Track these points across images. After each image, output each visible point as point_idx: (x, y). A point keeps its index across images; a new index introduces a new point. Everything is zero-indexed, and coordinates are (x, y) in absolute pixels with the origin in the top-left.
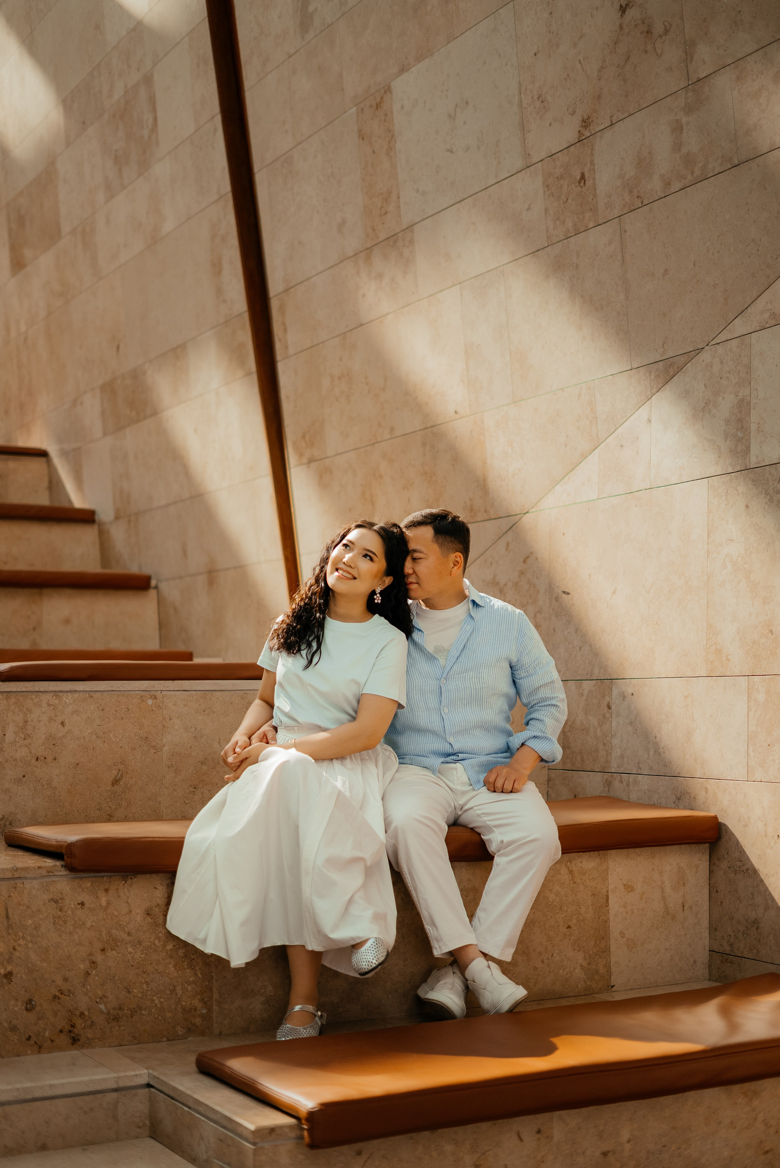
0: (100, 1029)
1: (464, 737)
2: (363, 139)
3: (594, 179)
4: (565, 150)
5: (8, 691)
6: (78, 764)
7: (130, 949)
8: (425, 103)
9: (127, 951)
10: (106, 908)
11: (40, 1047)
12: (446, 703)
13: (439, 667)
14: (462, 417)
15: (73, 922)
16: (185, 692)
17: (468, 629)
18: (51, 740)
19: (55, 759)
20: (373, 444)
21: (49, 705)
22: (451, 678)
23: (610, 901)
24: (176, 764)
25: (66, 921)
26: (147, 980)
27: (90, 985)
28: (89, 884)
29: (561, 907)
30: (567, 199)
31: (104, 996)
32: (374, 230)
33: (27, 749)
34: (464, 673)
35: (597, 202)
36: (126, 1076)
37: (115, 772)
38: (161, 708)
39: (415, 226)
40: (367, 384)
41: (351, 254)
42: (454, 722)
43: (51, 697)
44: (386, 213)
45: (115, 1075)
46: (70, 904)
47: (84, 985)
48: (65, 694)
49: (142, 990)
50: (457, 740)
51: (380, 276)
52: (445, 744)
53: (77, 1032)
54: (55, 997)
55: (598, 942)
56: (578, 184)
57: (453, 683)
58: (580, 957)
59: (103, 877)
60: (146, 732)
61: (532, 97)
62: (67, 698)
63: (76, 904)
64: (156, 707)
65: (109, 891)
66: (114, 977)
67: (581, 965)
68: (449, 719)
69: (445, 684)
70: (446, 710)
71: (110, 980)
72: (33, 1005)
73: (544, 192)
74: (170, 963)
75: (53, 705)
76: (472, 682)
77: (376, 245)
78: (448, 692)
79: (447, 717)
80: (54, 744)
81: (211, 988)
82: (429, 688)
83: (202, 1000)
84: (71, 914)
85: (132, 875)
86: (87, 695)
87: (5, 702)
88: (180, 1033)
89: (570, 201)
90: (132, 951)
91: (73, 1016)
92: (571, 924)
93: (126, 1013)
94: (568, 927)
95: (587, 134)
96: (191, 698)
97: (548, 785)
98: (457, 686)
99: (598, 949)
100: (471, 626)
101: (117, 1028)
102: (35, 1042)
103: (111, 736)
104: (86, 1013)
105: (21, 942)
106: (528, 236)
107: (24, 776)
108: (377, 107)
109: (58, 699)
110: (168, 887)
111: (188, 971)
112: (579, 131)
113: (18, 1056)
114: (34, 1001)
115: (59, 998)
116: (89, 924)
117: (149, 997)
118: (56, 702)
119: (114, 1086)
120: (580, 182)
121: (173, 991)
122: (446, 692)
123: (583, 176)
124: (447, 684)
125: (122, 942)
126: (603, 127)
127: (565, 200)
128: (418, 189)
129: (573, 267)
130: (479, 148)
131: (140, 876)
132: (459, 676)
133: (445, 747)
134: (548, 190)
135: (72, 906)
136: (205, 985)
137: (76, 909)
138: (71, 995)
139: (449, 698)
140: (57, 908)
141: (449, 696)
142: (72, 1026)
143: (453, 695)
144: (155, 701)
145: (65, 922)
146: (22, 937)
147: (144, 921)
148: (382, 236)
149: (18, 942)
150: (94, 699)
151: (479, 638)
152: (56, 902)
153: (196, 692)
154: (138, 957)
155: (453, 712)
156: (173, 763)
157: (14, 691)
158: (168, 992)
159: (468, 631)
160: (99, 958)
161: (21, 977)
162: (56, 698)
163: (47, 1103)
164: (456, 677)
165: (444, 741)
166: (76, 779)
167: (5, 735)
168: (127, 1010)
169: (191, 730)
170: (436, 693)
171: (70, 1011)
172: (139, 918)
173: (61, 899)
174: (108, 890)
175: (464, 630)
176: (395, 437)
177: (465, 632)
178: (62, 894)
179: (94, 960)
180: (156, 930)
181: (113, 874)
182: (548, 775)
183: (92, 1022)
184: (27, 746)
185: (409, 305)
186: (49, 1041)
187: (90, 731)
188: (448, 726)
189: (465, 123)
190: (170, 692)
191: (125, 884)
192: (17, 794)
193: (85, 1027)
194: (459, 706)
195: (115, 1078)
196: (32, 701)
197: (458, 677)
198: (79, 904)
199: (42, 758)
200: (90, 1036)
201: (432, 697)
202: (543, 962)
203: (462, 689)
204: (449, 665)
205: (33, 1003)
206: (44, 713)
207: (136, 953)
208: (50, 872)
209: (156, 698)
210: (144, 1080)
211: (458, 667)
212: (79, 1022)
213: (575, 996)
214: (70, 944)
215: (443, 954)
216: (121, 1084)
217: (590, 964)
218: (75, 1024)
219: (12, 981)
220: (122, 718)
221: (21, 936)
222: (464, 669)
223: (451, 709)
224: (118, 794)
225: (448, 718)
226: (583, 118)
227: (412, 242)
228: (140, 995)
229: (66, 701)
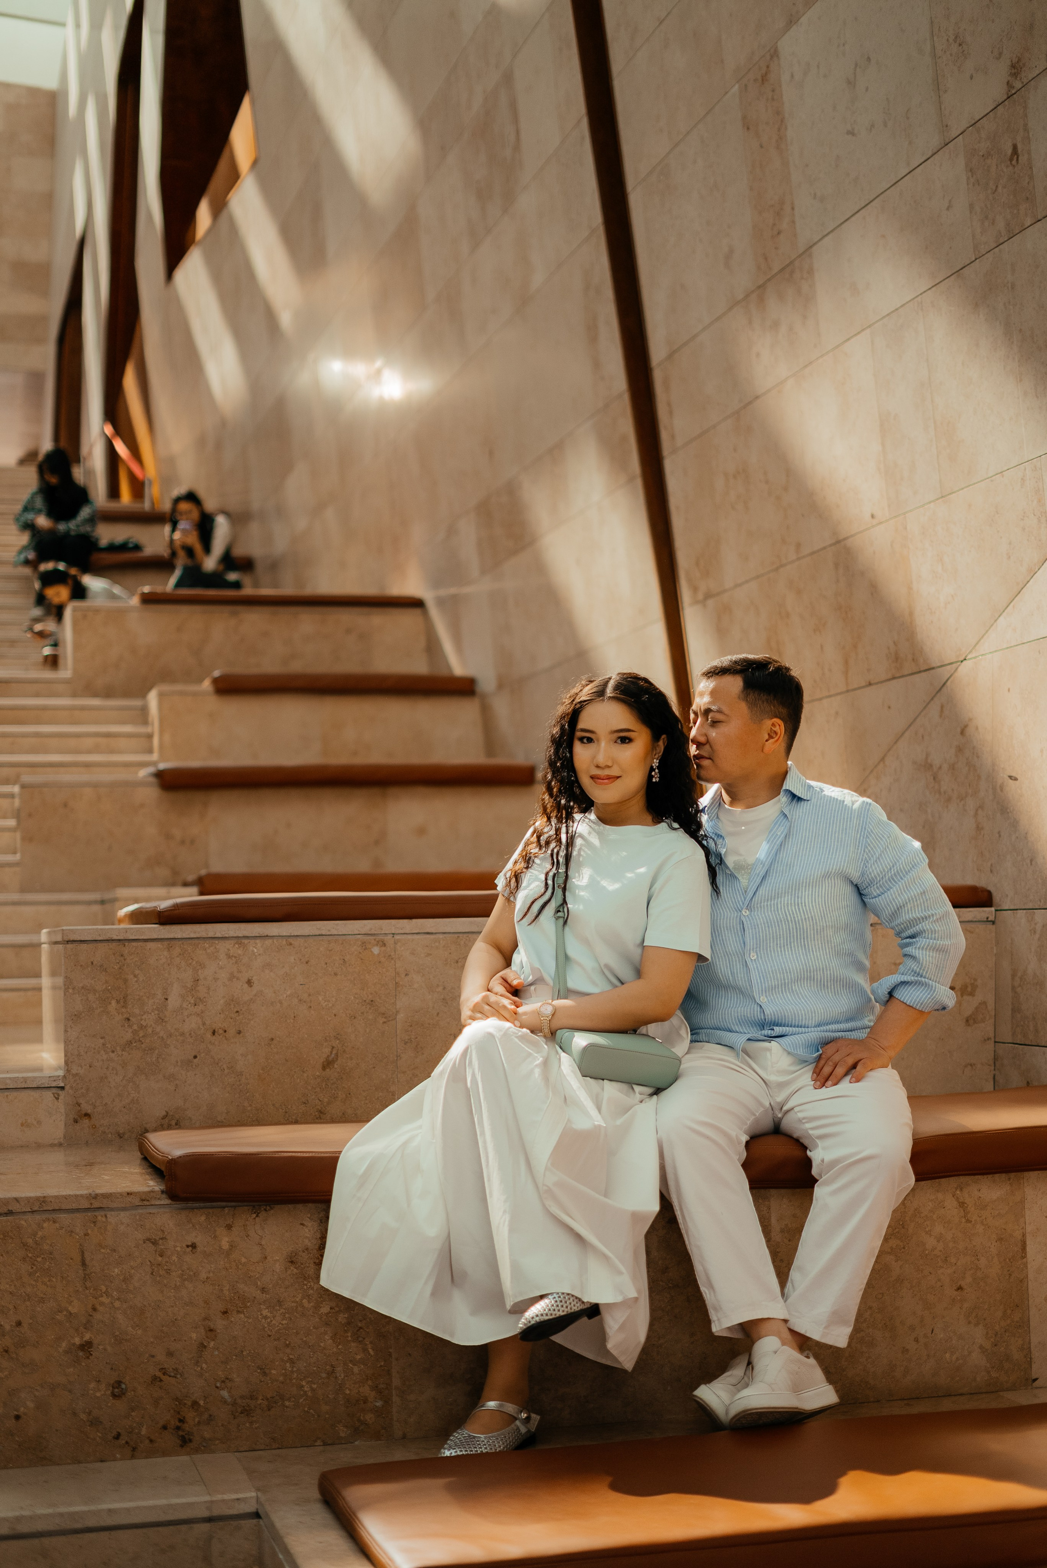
0: (222, 1425)
1: (783, 995)
2: (748, 129)
3: (1029, 153)
4: (991, 113)
5: (169, 937)
6: (272, 1039)
7: (265, 1312)
8: (818, 67)
9: (262, 1314)
10: (228, 1254)
11: (134, 1449)
12: (753, 945)
13: (739, 892)
14: (881, 523)
15: (180, 1272)
16: (428, 936)
17: (779, 834)
18: (232, 1006)
19: (239, 1032)
20: (777, 569)
21: (229, 957)
22: (757, 908)
23: (1028, 1250)
24: (417, 1038)
25: (169, 1270)
26: (291, 1357)
27: (206, 1363)
28: (203, 1218)
29: (946, 1257)
30: (997, 187)
31: (227, 1379)
32: (766, 259)
33: (199, 1018)
34: (775, 898)
35: (1034, 187)
36: (223, 1501)
37: (327, 1051)
38: (392, 959)
39: (815, 248)
40: (767, 482)
41: (741, 297)
42: (766, 973)
43: (232, 945)
44: (779, 233)
45: (207, 1498)
46: (175, 1247)
47: (198, 1362)
48: (252, 941)
49: (284, 1371)
50: (771, 1000)
51: (776, 325)
52: (754, 1007)
53: (187, 1429)
54: (155, 1379)
55: (1009, 1312)
56: (1009, 162)
57: (761, 915)
58: (978, 1335)
59: (224, 1207)
60: (371, 994)
61: (948, 40)
62: (254, 947)
63: (184, 1246)
64: (385, 957)
65: (233, 1229)
66: (242, 1352)
67: (981, 1347)
68: (758, 970)
69: (748, 917)
70: (754, 956)
71: (236, 1356)
72: (123, 1389)
73: (968, 179)
74: (325, 1333)
75: (235, 957)
76: (789, 912)
77: (769, 280)
78: (755, 928)
79: (755, 966)
80: (237, 1012)
81: (389, 1370)
82: (727, 924)
83: (375, 1388)
84: (176, 1260)
85: (266, 1205)
86: (284, 942)
87: (166, 953)
88: (342, 1435)
89: (1000, 189)
90: (269, 1314)
91: (181, 1406)
92: (963, 1283)
93: (260, 1404)
94: (958, 1289)
95: (1018, 85)
96: (437, 944)
97: (995, 1066)
98: (766, 919)
99: (1009, 1322)
100: (784, 829)
101: (248, 1425)
102: (127, 1443)
103: (320, 999)
104: (202, 1403)
105: (104, 1299)
106: (951, 248)
107: (195, 1057)
108: (763, 80)
109: (242, 949)
110: (321, 1222)
111: (353, 1344)
112: (1008, 83)
113: (102, 1461)
114: (124, 1384)
115: (161, 1380)
116: (203, 1275)
117: (294, 1381)
118: (240, 952)
119: (206, 1514)
120: (1011, 160)
121: (332, 1373)
122: (752, 929)
123: (1015, 148)
124: (752, 917)
125: (253, 1301)
126: (1037, 72)
127: (994, 188)
128: (815, 194)
129: (1008, 288)
130: (885, 125)
131: (279, 1206)
132: (769, 903)
133: (754, 1011)
134: (972, 176)
135: (179, 1249)
136: (379, 1366)
137: (185, 1252)
138: (179, 1376)
139: (756, 937)
140: (156, 1251)
141: (756, 933)
142: (180, 1421)
143: (763, 932)
144: (383, 948)
145: (168, 1272)
146: (104, 1293)
147: (286, 1271)
148: (776, 268)
149: (100, 1299)
150: (294, 947)
151: (797, 847)
152: (155, 1243)
153: (445, 935)
154: (277, 1324)
155: (765, 957)
156: (413, 1037)
157: (179, 937)
158: (324, 1375)
159: (780, 836)
160: (219, 1324)
161: (105, 1349)
162: (240, 947)
163: (104, 1535)
164: (764, 906)
165: (752, 1002)
166: (269, 1061)
167: (167, 999)
168: (263, 1400)
169: (437, 990)
170: (737, 930)
171: (177, 1399)
172: (278, 1267)
173: (162, 1239)
174: (232, 1227)
175: (773, 835)
176: (804, 557)
177: (775, 838)
178: (163, 1231)
179: (212, 1326)
180: (304, 1284)
181: (240, 1204)
182: (995, 1051)
183: (210, 1416)
184: (198, 1014)
185: (811, 363)
186: (147, 1441)
187: (289, 993)
188: (757, 980)
189: (867, 89)
190: (405, 935)
191: (257, 1218)
192: (186, 1082)
193: (199, 1422)
194: (774, 949)
195: (205, 1502)
196: (204, 952)
197: (767, 905)
198: (188, 1246)
199: (221, 1031)
200: (207, 1435)
201: (732, 936)
202: (916, 1340)
203: (774, 923)
204: (751, 888)
205: (123, 1386)
206: (221, 968)
207: (274, 1317)
208: (145, 1199)
209: (384, 945)
210: (250, 1508)
211: (766, 890)
212: (191, 1416)
213: (971, 1394)
214: (175, 1304)
215: (729, 1328)
216: (216, 1512)
217: (995, 1345)
218: (184, 1418)
219: (91, 1355)
220: (336, 974)
221: (103, 1291)
222: (775, 893)
223: (761, 954)
224: (332, 1082)
225: (757, 967)
226: (1012, 61)
227: (811, 271)
228: (281, 1378)
229: (253, 951)
